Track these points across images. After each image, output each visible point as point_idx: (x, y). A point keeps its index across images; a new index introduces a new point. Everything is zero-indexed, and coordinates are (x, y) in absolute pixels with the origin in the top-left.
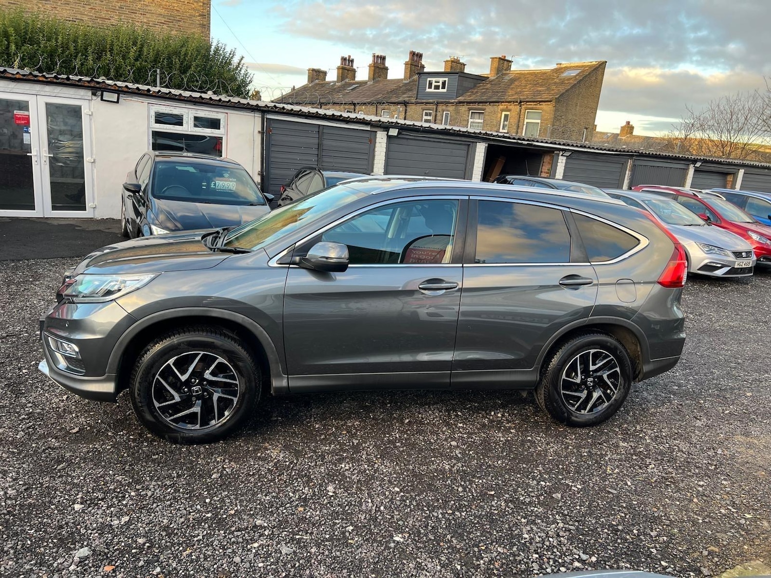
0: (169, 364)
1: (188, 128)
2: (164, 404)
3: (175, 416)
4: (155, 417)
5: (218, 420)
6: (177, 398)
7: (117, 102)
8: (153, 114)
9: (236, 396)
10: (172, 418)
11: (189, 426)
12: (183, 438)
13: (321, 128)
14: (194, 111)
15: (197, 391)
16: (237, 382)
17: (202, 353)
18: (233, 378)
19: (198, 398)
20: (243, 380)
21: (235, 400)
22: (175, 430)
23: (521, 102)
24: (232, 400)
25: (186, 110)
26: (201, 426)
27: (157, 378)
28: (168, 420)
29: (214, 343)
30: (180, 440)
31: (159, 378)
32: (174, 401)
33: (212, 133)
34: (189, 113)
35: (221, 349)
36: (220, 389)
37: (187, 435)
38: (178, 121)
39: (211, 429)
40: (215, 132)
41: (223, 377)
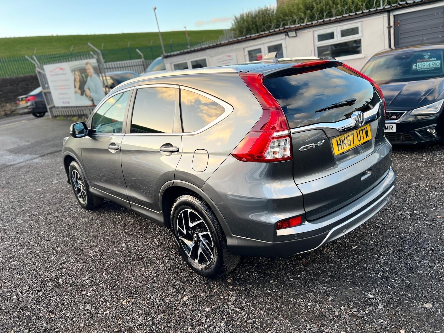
1: (338, 39)
7: (296, 36)
8: (316, 37)
14: (340, 27)
25: (335, 28)
33: (353, 38)
34: (337, 29)
38: (331, 36)
40: (355, 37)
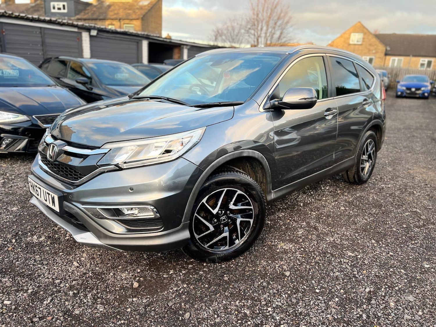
0: (203, 203)
2: (202, 235)
3: (211, 243)
4: (197, 247)
5: (241, 239)
6: (212, 229)
9: (251, 218)
10: (209, 244)
11: (222, 248)
12: (219, 258)
13: (42, 30)
15: (224, 220)
16: (252, 207)
17: (226, 189)
18: (248, 204)
19: (225, 225)
20: (256, 204)
21: (252, 221)
22: (212, 253)
23: (120, 20)
24: (249, 222)
26: (229, 246)
27: (196, 216)
28: (206, 246)
29: (234, 179)
30: (217, 260)
31: (197, 215)
32: (209, 231)
35: (240, 183)
36: (240, 215)
37: (221, 255)
39: (237, 247)
41: (241, 205)
